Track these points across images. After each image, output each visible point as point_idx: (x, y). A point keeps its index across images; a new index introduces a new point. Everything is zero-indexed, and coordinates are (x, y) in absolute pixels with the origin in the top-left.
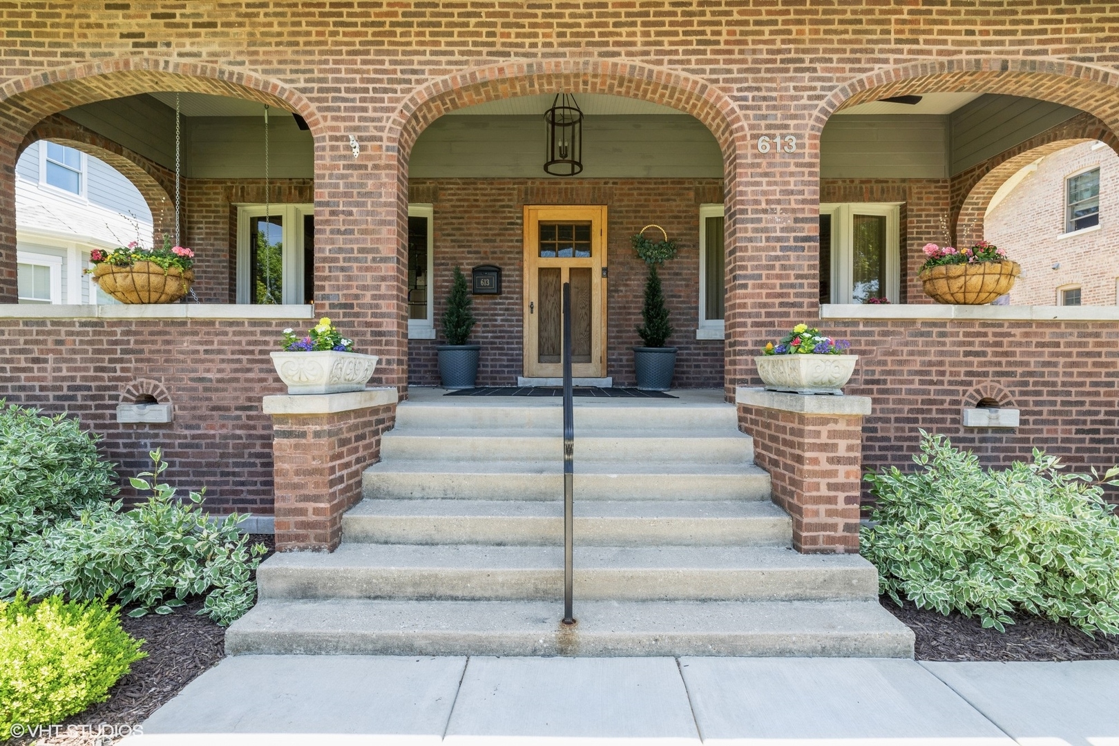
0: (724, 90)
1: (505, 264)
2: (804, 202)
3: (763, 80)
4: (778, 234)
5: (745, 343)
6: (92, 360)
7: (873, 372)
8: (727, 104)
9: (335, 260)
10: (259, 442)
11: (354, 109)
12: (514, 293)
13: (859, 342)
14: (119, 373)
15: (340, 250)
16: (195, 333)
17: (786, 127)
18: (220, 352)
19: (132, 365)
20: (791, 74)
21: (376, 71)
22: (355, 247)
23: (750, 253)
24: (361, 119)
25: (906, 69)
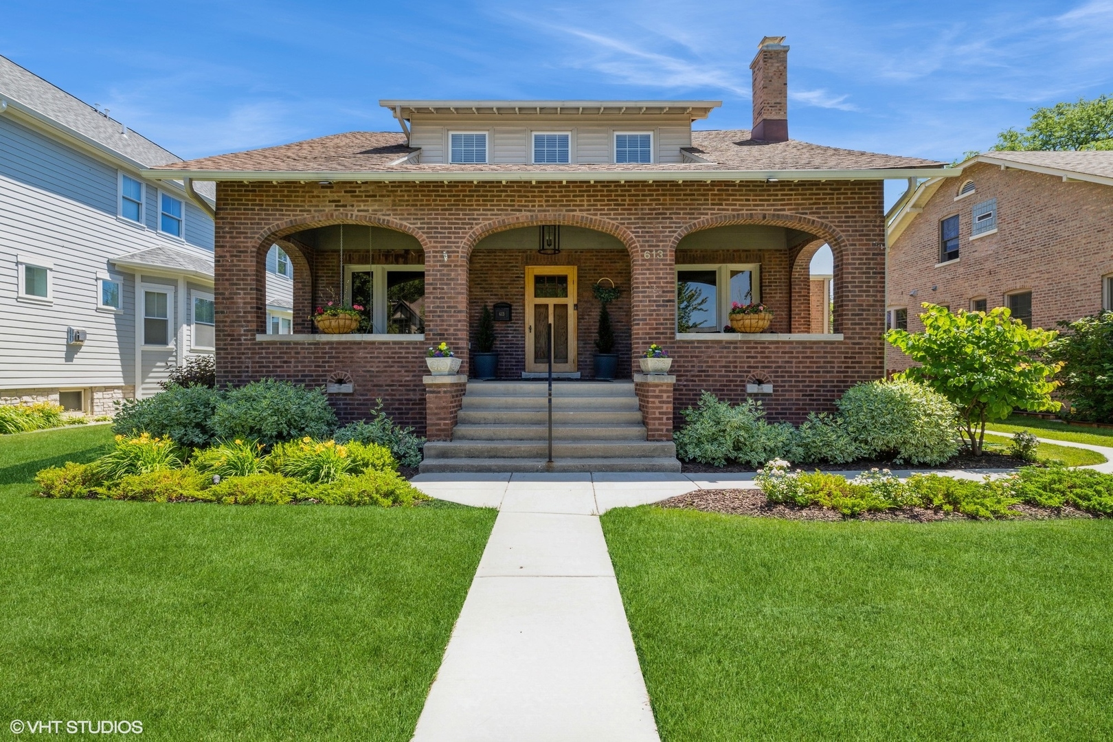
0: (627, 228)
1: (514, 302)
2: (667, 283)
3: (646, 223)
4: (655, 299)
5: (639, 352)
6: (313, 362)
7: (702, 366)
8: (629, 235)
9: (435, 312)
10: (397, 402)
11: (445, 238)
12: (520, 320)
13: (695, 352)
14: (327, 368)
15: (438, 307)
16: (365, 348)
17: (658, 246)
18: (377, 357)
19: (334, 364)
20: (660, 220)
21: (456, 219)
22: (445, 305)
23: (641, 308)
24: (448, 242)
25: (716, 218)
